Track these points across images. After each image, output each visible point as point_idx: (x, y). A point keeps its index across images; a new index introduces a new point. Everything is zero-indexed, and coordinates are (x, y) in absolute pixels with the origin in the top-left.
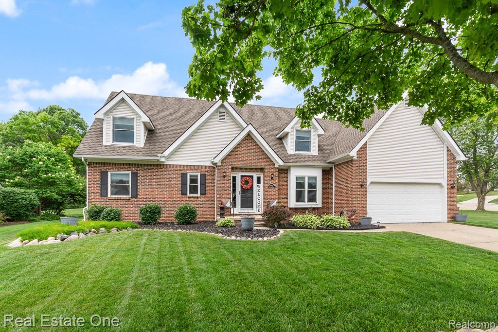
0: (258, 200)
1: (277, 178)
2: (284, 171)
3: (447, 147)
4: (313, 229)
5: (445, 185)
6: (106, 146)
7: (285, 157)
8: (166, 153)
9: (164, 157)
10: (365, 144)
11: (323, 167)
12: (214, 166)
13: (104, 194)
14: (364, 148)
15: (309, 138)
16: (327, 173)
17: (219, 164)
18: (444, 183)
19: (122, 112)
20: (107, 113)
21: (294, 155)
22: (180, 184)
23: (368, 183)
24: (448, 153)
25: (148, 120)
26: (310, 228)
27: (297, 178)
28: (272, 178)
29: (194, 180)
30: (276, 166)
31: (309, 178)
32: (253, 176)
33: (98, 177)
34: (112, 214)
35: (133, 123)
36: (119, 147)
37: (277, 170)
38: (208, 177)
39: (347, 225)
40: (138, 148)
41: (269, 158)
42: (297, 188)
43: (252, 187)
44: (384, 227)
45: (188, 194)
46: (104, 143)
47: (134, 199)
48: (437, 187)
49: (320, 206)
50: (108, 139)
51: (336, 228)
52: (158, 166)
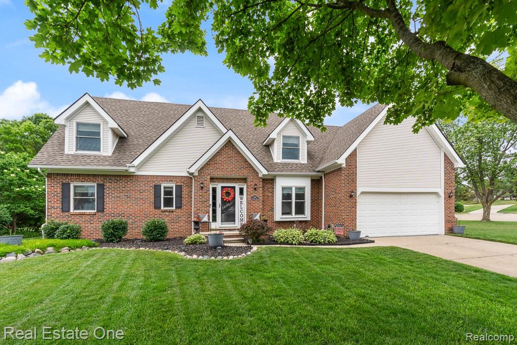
0: (240, 213)
1: (261, 189)
2: (269, 182)
3: (445, 154)
4: (295, 244)
5: (442, 194)
6: (68, 155)
7: (270, 166)
8: (136, 163)
9: (132, 168)
10: (355, 150)
11: (311, 176)
12: (190, 178)
13: (65, 208)
14: (354, 154)
15: (297, 145)
16: (316, 183)
17: (196, 174)
18: (441, 192)
19: (87, 118)
20: (69, 118)
21: (281, 163)
22: (153, 197)
23: (358, 193)
24: (445, 160)
25: (116, 126)
26: (292, 244)
27: (283, 189)
28: (255, 189)
29: (168, 192)
30: (260, 175)
31: (296, 188)
32: (234, 187)
33: (59, 190)
34: (69, 231)
35: (100, 130)
36: (83, 156)
37: (261, 180)
38: (184, 189)
39: (332, 240)
40: (104, 157)
41: (252, 167)
42: (283, 200)
43: (234, 198)
44: (373, 242)
45: (162, 208)
46: (66, 152)
47: (100, 213)
48: (434, 196)
49: (309, 219)
50: (70, 147)
51: (320, 244)
52: (127, 177)
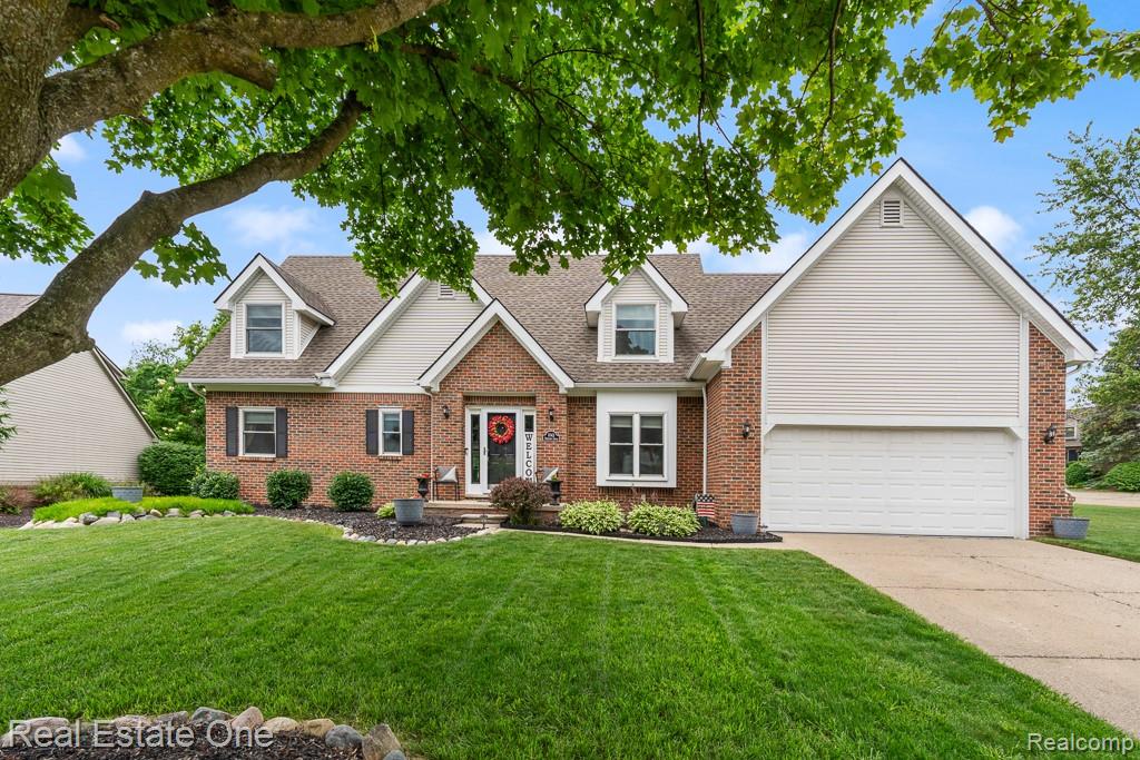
0: (526, 468)
1: (564, 419)
2: (581, 403)
3: (1031, 326)
5: (1023, 432)
6: (235, 360)
7: (592, 370)
8: (332, 371)
9: (328, 378)
11: (678, 391)
12: (427, 397)
13: (231, 451)
14: (752, 339)
15: (651, 324)
16: (690, 406)
17: (436, 389)
18: (1020, 426)
19: (261, 296)
20: (236, 299)
21: (611, 365)
22: (363, 433)
23: (765, 429)
24: (1032, 343)
25: (303, 306)
27: (613, 418)
28: (552, 418)
29: (391, 424)
30: (562, 391)
31: (644, 418)
32: (514, 415)
33: (223, 419)
35: (281, 315)
36: (256, 361)
37: (564, 400)
38: (418, 417)
40: (287, 361)
41: (546, 374)
42: (612, 441)
43: (512, 439)
44: (779, 540)
45: (381, 453)
46: (233, 355)
47: (281, 460)
49: (672, 484)
50: (238, 350)
51: (653, 536)
52: (320, 396)
